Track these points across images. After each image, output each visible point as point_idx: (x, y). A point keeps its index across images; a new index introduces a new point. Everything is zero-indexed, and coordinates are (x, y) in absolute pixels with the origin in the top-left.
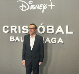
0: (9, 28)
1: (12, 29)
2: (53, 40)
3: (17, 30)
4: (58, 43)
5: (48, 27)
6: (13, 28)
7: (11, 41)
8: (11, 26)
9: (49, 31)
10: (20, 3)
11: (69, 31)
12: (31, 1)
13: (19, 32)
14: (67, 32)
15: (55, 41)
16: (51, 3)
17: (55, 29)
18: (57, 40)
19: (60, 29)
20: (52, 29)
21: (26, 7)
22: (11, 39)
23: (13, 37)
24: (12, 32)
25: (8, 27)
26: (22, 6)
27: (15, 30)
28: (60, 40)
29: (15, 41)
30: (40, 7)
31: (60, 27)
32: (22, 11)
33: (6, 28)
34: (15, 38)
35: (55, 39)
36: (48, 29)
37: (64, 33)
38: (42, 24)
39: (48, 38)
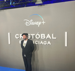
0: (19, 36)
1: (21, 36)
2: (45, 42)
4: (48, 44)
5: (42, 35)
8: (20, 34)
9: (42, 37)
10: (26, 21)
12: (32, 20)
14: (53, 38)
15: (46, 43)
16: (43, 21)
17: (46, 36)
18: (47, 42)
19: (48, 36)
21: (29, 23)
22: (20, 42)
24: (20, 38)
25: (18, 35)
26: (27, 23)
28: (49, 43)
30: (37, 23)
31: (48, 35)
35: (46, 42)
36: (42, 36)
38: (38, 33)
39: (42, 42)
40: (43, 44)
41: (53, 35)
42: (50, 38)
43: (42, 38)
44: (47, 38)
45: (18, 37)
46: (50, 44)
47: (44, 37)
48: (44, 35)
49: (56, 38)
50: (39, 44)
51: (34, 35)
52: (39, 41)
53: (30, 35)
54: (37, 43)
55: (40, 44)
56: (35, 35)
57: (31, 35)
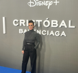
0: (19, 22)
1: (21, 23)
2: (57, 33)
3: (25, 23)
4: (61, 35)
5: (52, 21)
6: (22, 21)
7: (20, 33)
8: (20, 20)
11: (71, 26)
13: (27, 25)
14: (70, 26)
15: (59, 34)
17: (59, 23)
18: (60, 33)
19: (63, 23)
20: (56, 23)
22: (20, 31)
23: (22, 30)
24: (21, 25)
25: (17, 21)
27: (23, 23)
28: (63, 33)
29: (24, 33)
32: (30, 7)
33: (16, 22)
34: (23, 31)
35: (59, 32)
36: (52, 23)
37: (67, 27)
38: (47, 19)
39: (52, 32)
40: (54, 35)
41: (70, 21)
42: (66, 27)
43: (52, 26)
44: (60, 26)
45: (17, 24)
46: (65, 36)
47: (55, 25)
48: (57, 21)
49: (74, 27)
50: (48, 35)
51: (41, 21)
52: (48, 31)
53: (35, 22)
54: (45, 34)
55: (50, 35)
56: (43, 21)
57: (37, 21)
